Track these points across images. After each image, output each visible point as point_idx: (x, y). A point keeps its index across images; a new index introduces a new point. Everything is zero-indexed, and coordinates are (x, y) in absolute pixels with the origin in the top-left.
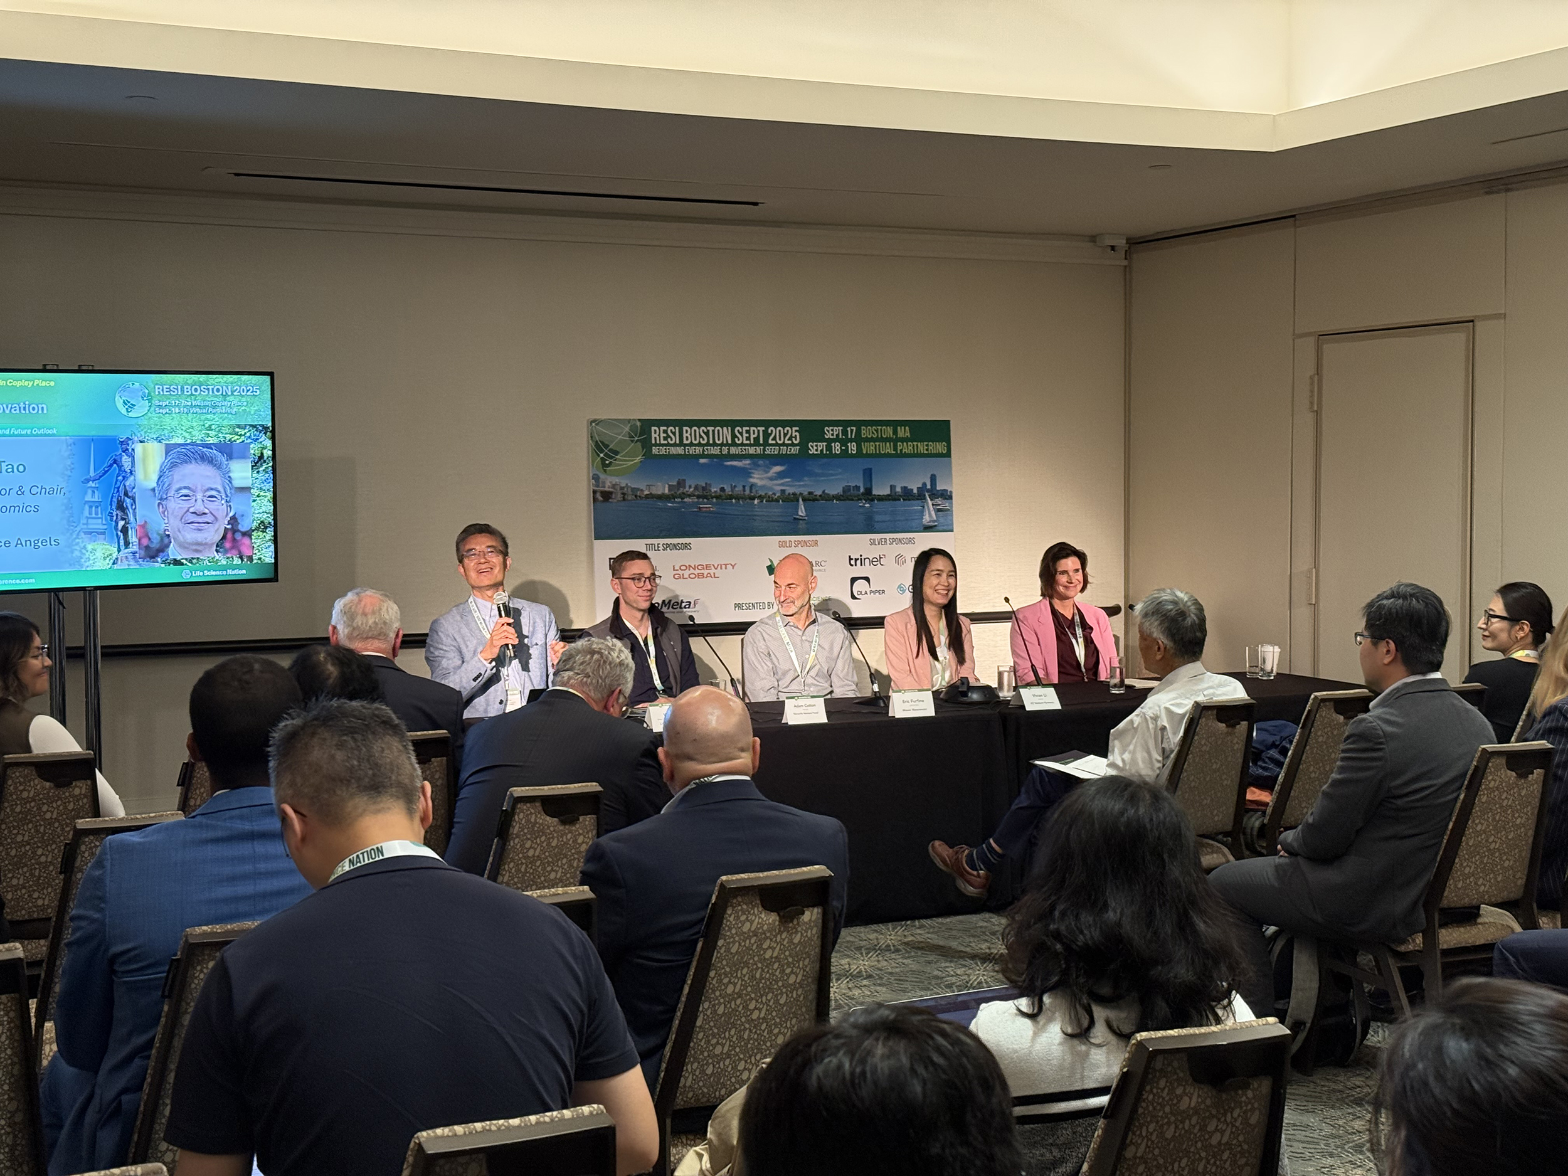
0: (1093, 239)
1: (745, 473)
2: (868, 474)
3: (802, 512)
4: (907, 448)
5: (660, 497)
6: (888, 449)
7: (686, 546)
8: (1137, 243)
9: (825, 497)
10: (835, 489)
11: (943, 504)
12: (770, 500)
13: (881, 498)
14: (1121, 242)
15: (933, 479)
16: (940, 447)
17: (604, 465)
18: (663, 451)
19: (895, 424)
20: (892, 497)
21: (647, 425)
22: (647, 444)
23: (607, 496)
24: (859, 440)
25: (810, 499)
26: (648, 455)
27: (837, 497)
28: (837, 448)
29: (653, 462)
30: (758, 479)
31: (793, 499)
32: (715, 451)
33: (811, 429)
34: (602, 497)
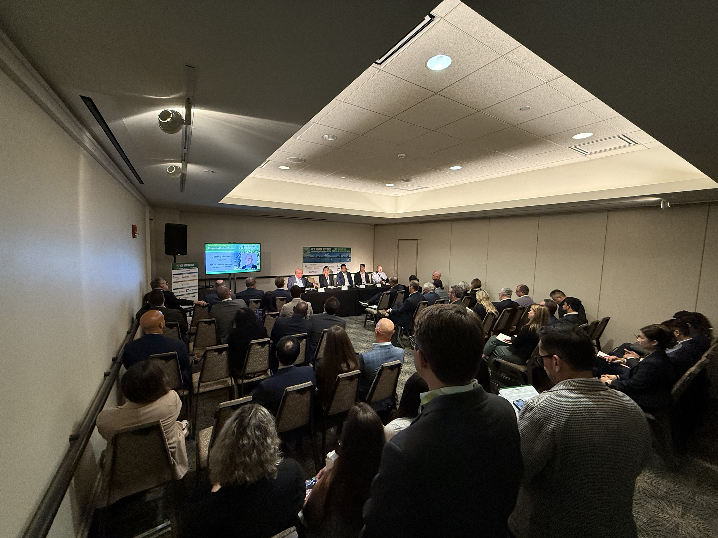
0: (370, 224)
1: (324, 254)
2: (340, 255)
3: (331, 259)
4: (345, 251)
5: (313, 258)
6: (343, 251)
7: (316, 264)
8: (376, 225)
9: (334, 258)
10: (336, 257)
11: (350, 259)
12: (327, 258)
13: (342, 258)
14: (374, 225)
15: (349, 255)
16: (350, 251)
17: (305, 253)
18: (313, 251)
19: (344, 248)
20: (343, 258)
21: (311, 248)
22: (311, 250)
23: (305, 257)
24: (339, 250)
25: (332, 258)
26: (311, 252)
27: (336, 258)
28: (336, 251)
29: (312, 253)
30: (325, 255)
31: (330, 258)
32: (320, 251)
33: (333, 249)
34: (304, 258)
